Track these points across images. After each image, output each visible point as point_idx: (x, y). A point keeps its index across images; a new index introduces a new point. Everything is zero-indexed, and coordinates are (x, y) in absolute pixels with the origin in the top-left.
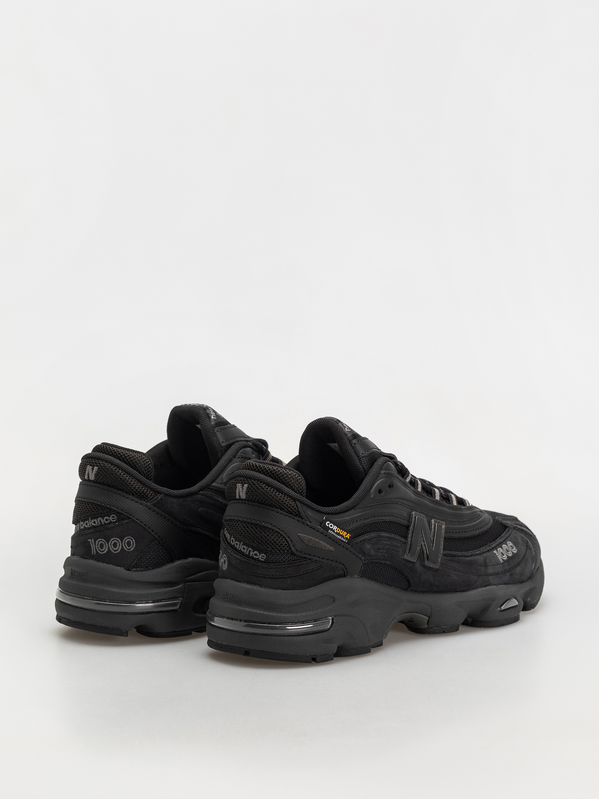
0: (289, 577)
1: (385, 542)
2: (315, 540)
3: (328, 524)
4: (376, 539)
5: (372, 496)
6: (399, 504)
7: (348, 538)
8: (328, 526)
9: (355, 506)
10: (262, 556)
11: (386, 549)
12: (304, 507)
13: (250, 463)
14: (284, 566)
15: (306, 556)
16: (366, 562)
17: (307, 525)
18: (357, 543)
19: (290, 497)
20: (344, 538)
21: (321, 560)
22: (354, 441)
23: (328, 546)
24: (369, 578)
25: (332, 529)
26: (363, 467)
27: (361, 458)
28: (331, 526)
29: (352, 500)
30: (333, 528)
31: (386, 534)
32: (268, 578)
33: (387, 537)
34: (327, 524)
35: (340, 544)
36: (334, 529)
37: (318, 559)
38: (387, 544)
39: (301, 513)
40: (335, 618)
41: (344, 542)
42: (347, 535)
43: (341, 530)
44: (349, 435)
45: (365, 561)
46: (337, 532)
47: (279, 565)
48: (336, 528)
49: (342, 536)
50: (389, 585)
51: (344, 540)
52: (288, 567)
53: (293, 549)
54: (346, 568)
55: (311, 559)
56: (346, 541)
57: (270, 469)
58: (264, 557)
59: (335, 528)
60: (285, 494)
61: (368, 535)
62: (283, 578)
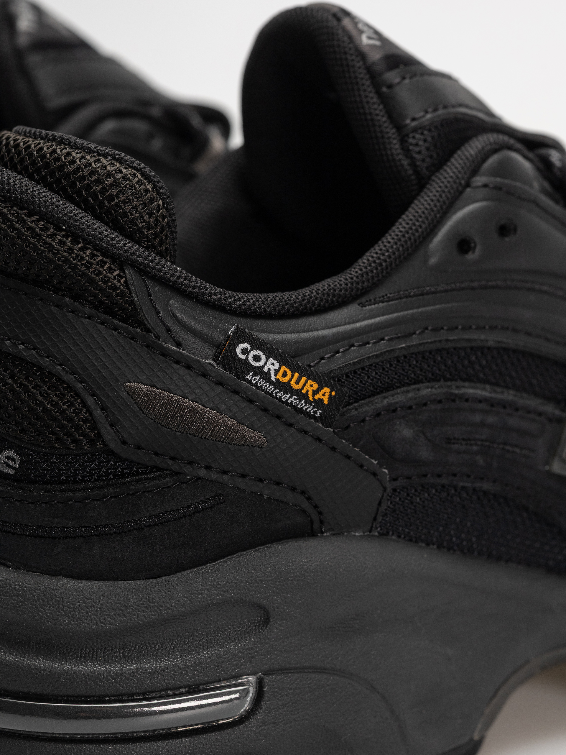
0: (97, 535)
1: (477, 418)
2: (191, 408)
3: (245, 351)
4: (439, 406)
5: (433, 261)
6: (541, 291)
7: (326, 402)
8: (243, 357)
9: (365, 292)
10: (8, 458)
11: (482, 440)
12: (155, 289)
13: (8, 138)
14: (79, 494)
15: (158, 461)
16: (397, 484)
17: (163, 355)
18: (363, 421)
19: (104, 254)
20: (308, 402)
21: (214, 476)
22: (392, 76)
23: (243, 427)
24: (413, 540)
25: (259, 371)
26: (413, 164)
27: (407, 135)
28: (257, 358)
29: (354, 271)
30: (263, 367)
31: (484, 389)
32: (26, 535)
33: (486, 400)
34: (238, 350)
35: (293, 421)
36: (266, 369)
37: (202, 473)
38: (483, 424)
39: (141, 308)
40: (267, 679)
41: (308, 414)
42: (321, 393)
43: (296, 375)
44: (375, 56)
45: (395, 480)
46: (277, 380)
47: (62, 491)
48: (277, 365)
49: (301, 395)
50: (499, 559)
51: (310, 409)
52: (94, 500)
53: (107, 438)
54: (316, 507)
55: (178, 473)
56: (315, 412)
57: (58, 159)
58: (14, 460)
59: (272, 368)
60: (87, 242)
61: (408, 392)
62: (74, 538)
